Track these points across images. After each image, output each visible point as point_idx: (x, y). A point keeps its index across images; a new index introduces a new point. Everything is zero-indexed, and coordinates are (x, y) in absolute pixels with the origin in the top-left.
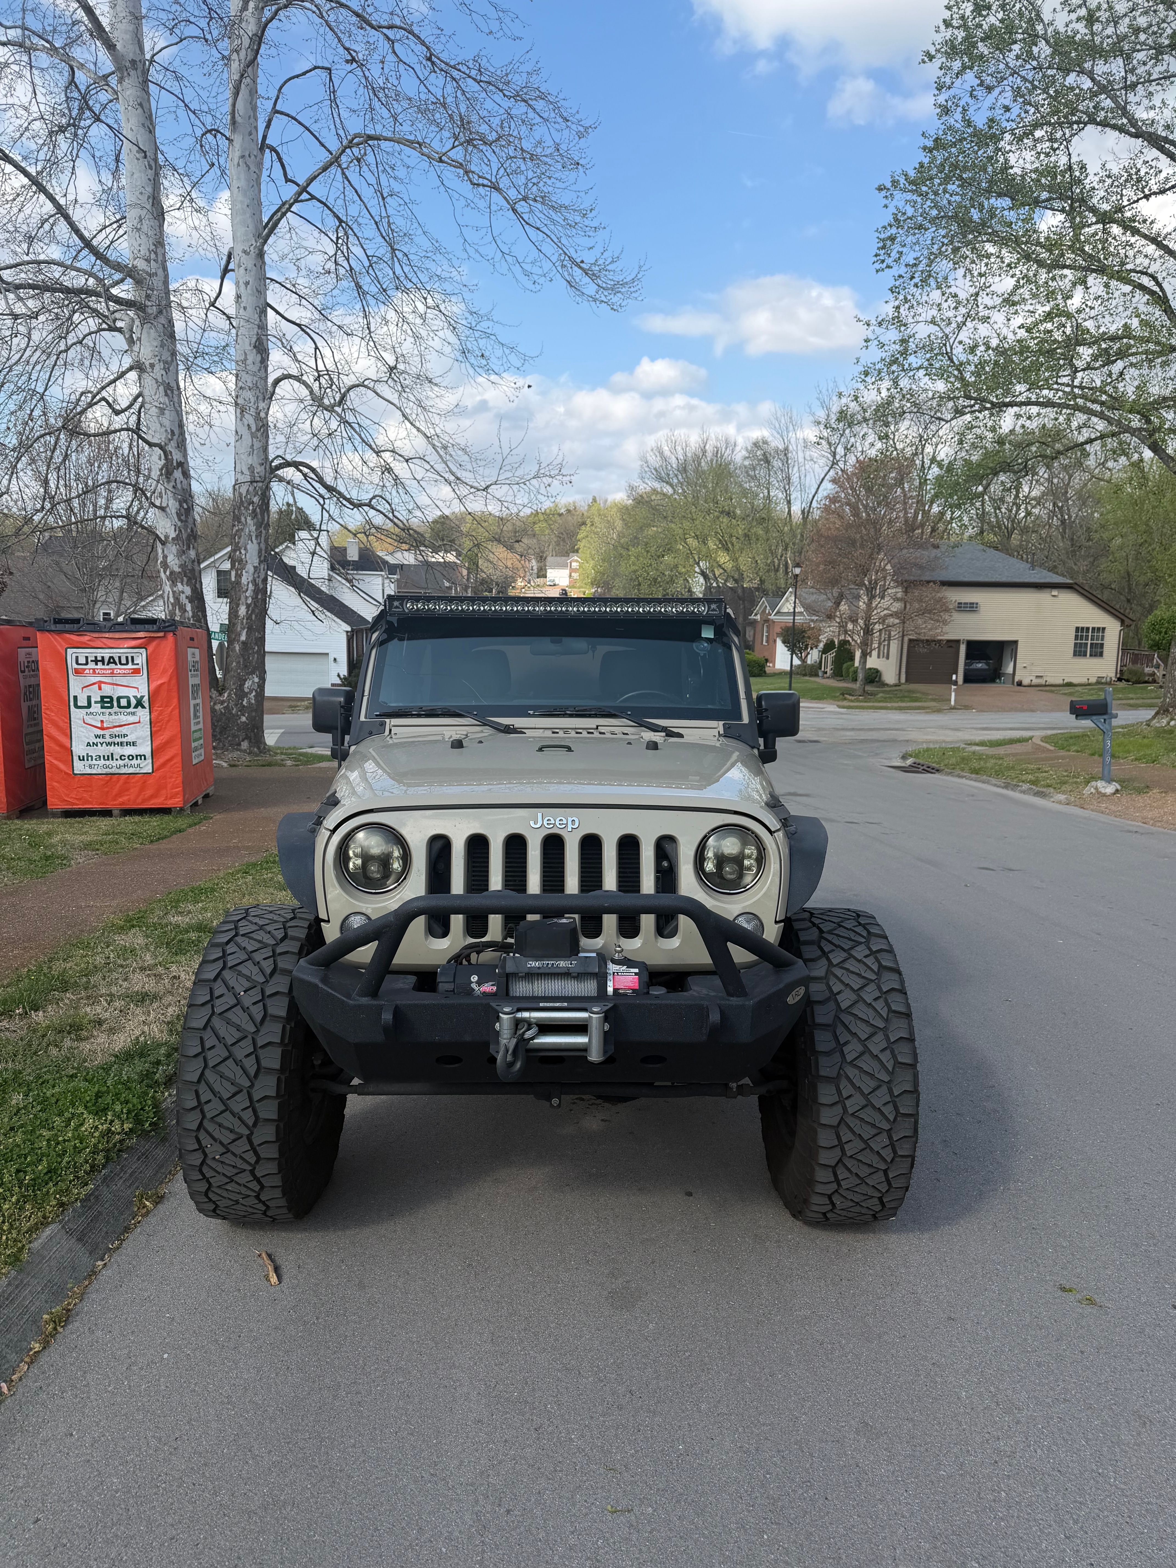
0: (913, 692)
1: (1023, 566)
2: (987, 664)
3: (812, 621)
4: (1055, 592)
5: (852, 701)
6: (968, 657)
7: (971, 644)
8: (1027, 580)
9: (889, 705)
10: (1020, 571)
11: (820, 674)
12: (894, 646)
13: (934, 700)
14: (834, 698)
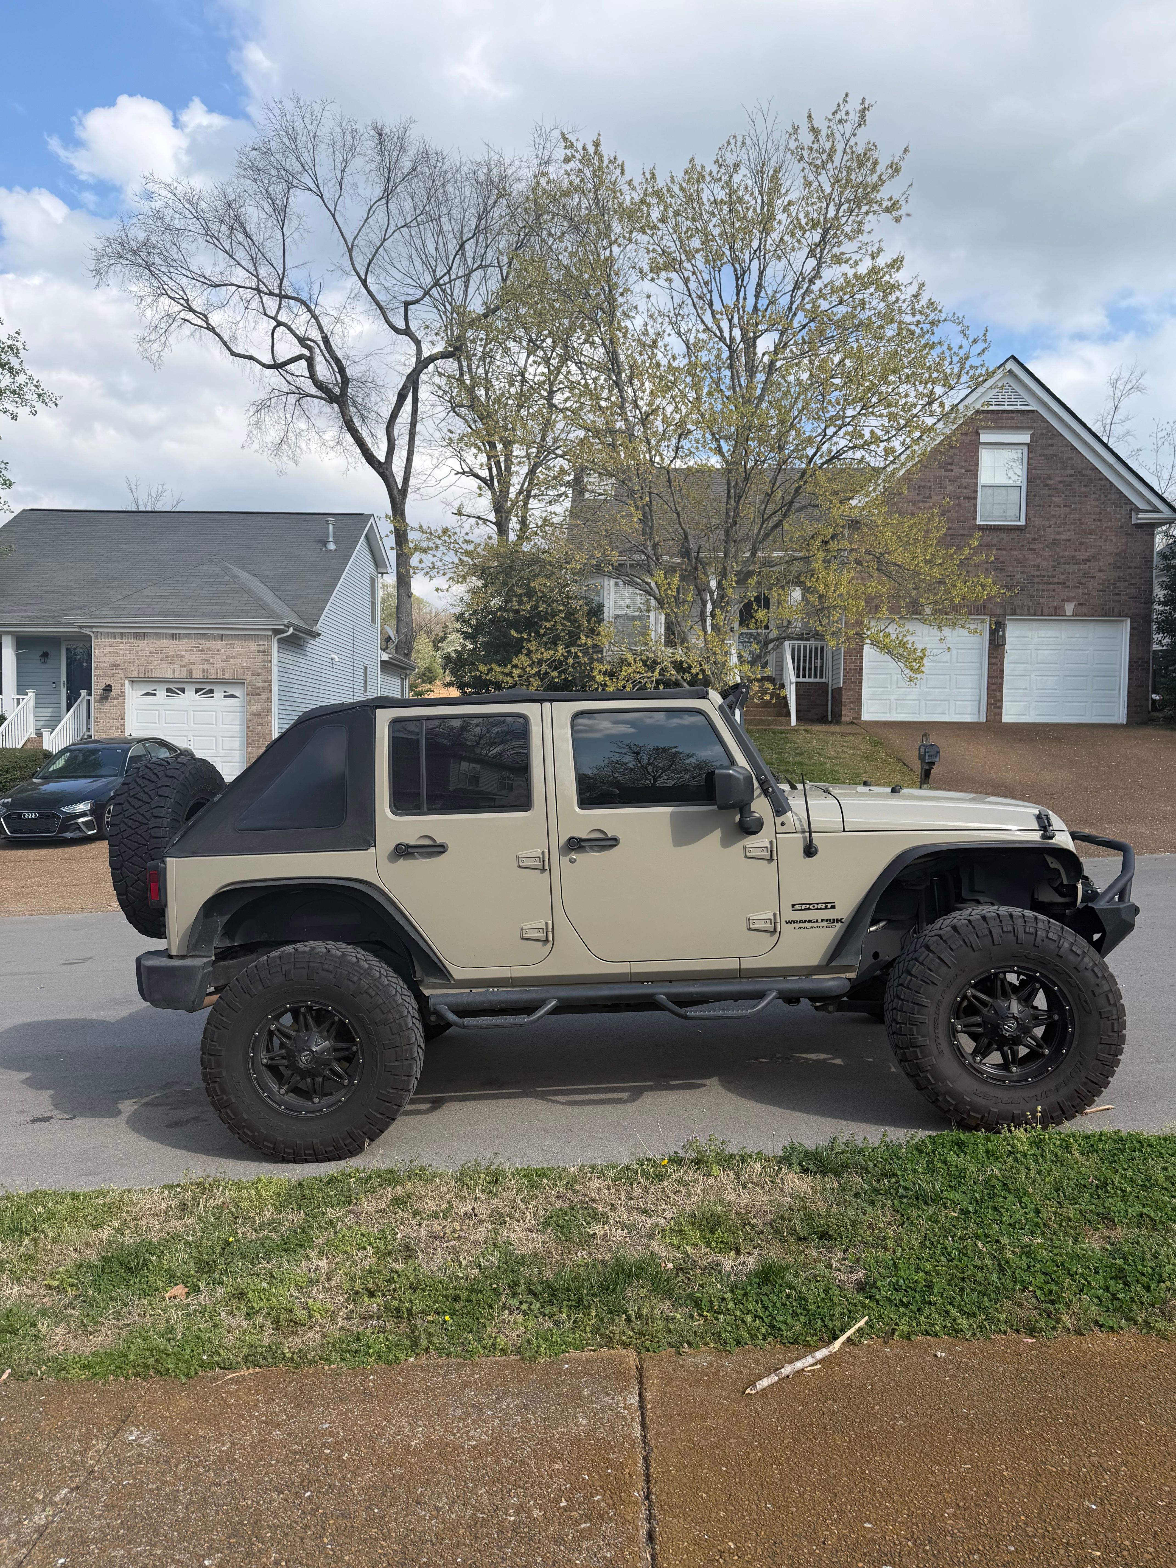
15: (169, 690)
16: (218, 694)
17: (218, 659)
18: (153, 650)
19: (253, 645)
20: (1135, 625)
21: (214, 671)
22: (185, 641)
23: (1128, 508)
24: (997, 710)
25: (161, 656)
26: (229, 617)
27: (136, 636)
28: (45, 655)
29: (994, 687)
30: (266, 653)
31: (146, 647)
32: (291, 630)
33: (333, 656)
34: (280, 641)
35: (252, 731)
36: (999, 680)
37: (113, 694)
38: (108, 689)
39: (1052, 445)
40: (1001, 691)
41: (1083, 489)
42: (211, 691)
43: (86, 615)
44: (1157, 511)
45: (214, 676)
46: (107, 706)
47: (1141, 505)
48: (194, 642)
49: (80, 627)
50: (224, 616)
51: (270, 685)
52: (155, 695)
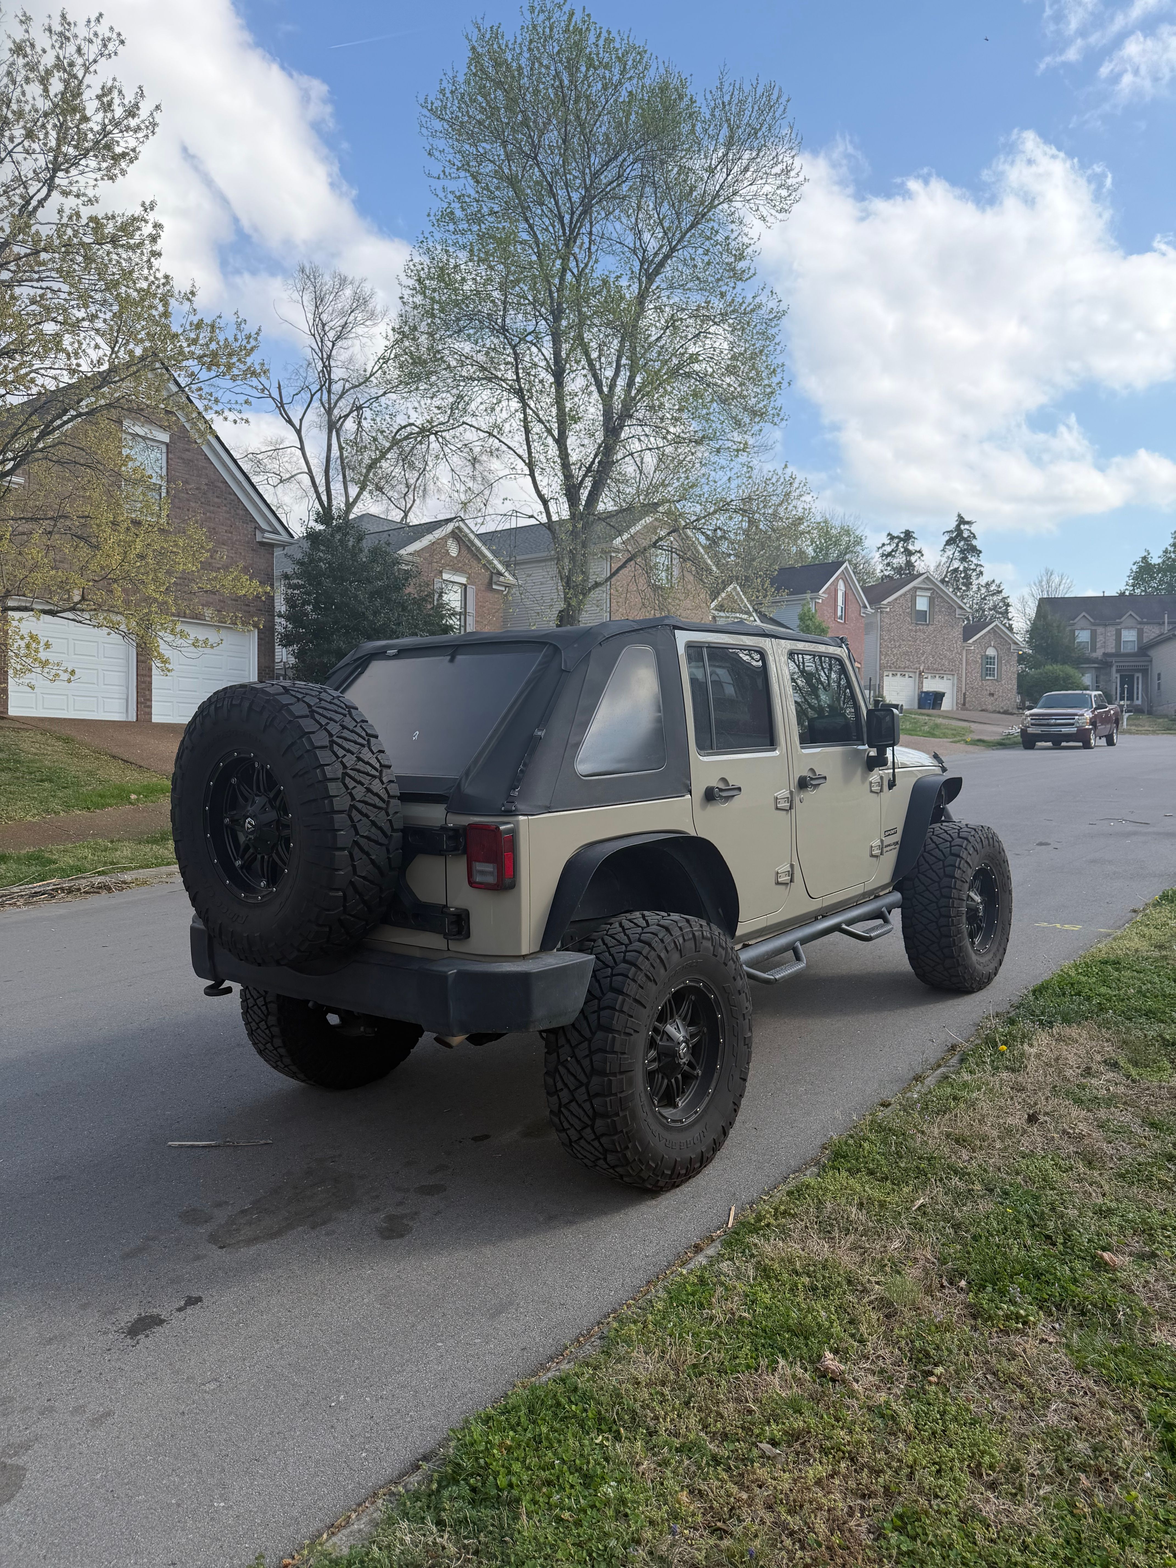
20: (262, 636)
23: (253, 525)
24: (147, 710)
29: (143, 686)
36: (148, 679)
39: (188, 450)
40: (150, 690)
41: (216, 500)
44: (278, 533)
47: (264, 525)
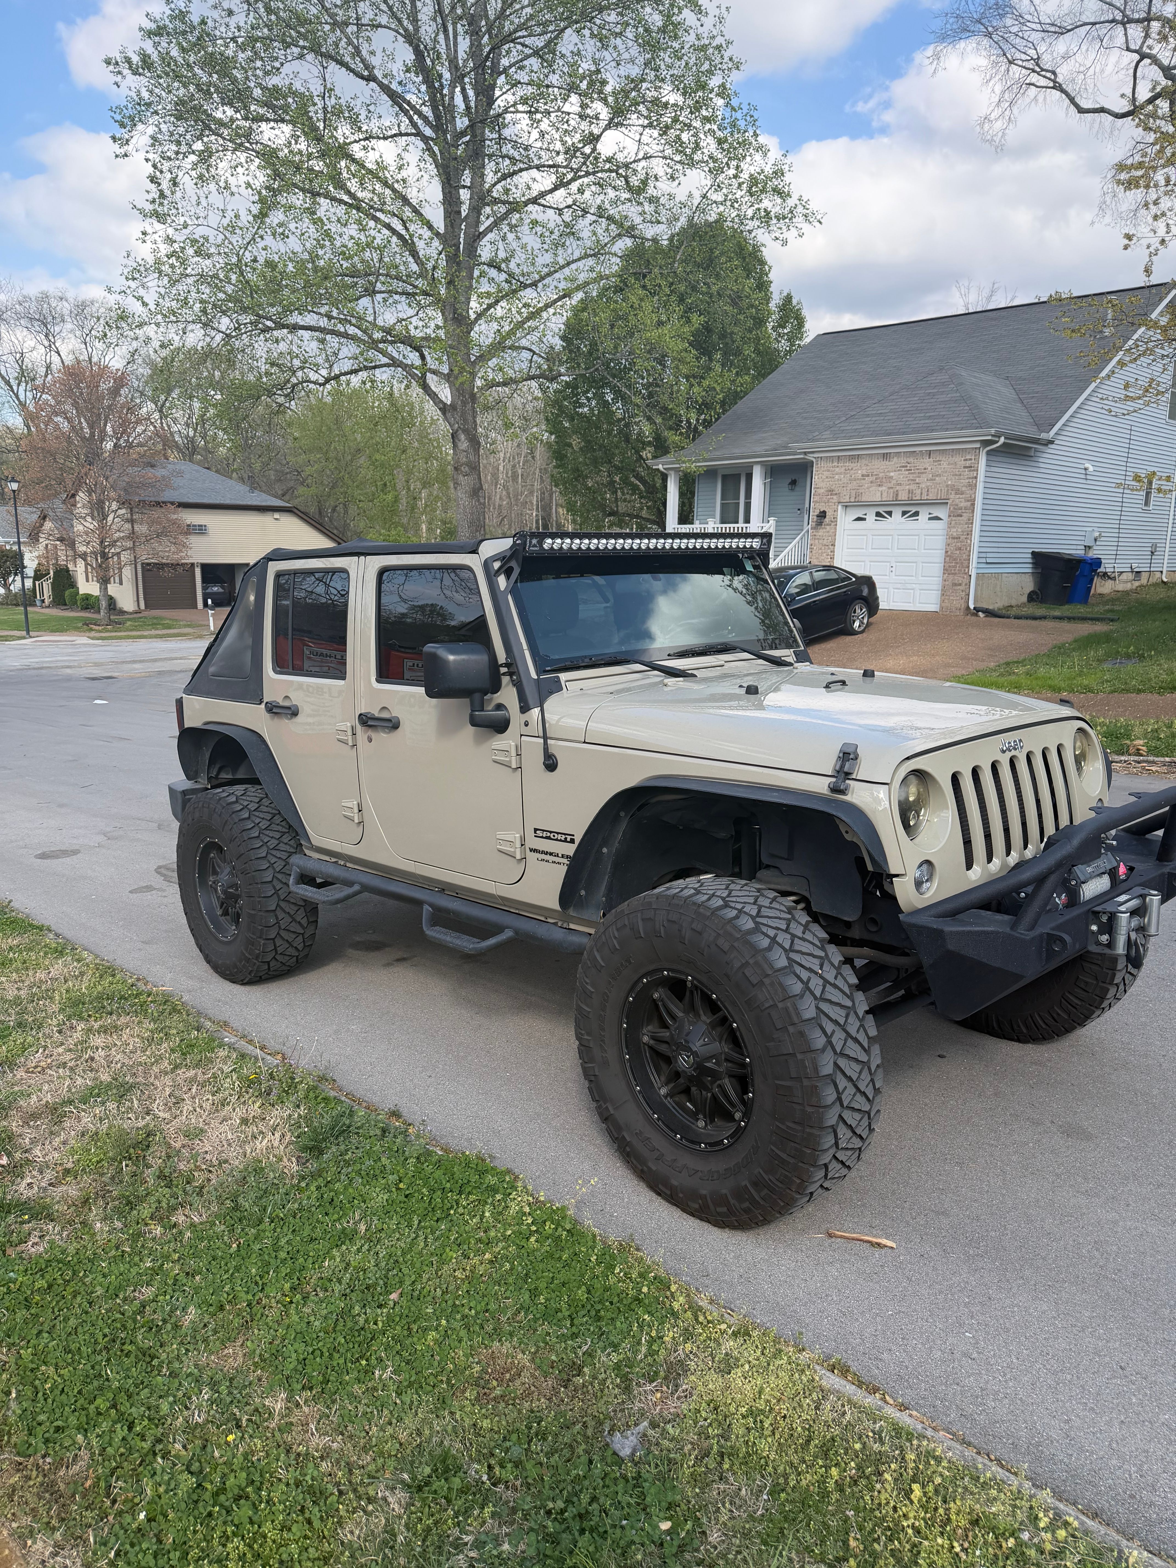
0: (162, 618)
1: (243, 489)
2: (223, 587)
3: (8, 543)
4: (277, 515)
5: (100, 631)
6: (204, 580)
7: (207, 569)
8: (249, 503)
9: (146, 633)
10: (239, 493)
11: (38, 603)
12: (127, 572)
13: (189, 626)
14: (77, 629)
15: (878, 514)
16: (923, 517)
17: (924, 478)
18: (864, 472)
19: (960, 460)
21: (918, 492)
22: (895, 459)
25: (871, 479)
26: (936, 431)
27: (852, 458)
28: (794, 483)
30: (972, 468)
31: (859, 469)
32: (1002, 440)
33: (1087, 465)
34: (989, 453)
35: (950, 556)
37: (827, 520)
38: (822, 515)
42: (916, 514)
43: (809, 440)
45: (918, 498)
46: (821, 532)
48: (903, 461)
49: (805, 453)
50: (932, 431)
51: (973, 505)
52: (864, 519)
